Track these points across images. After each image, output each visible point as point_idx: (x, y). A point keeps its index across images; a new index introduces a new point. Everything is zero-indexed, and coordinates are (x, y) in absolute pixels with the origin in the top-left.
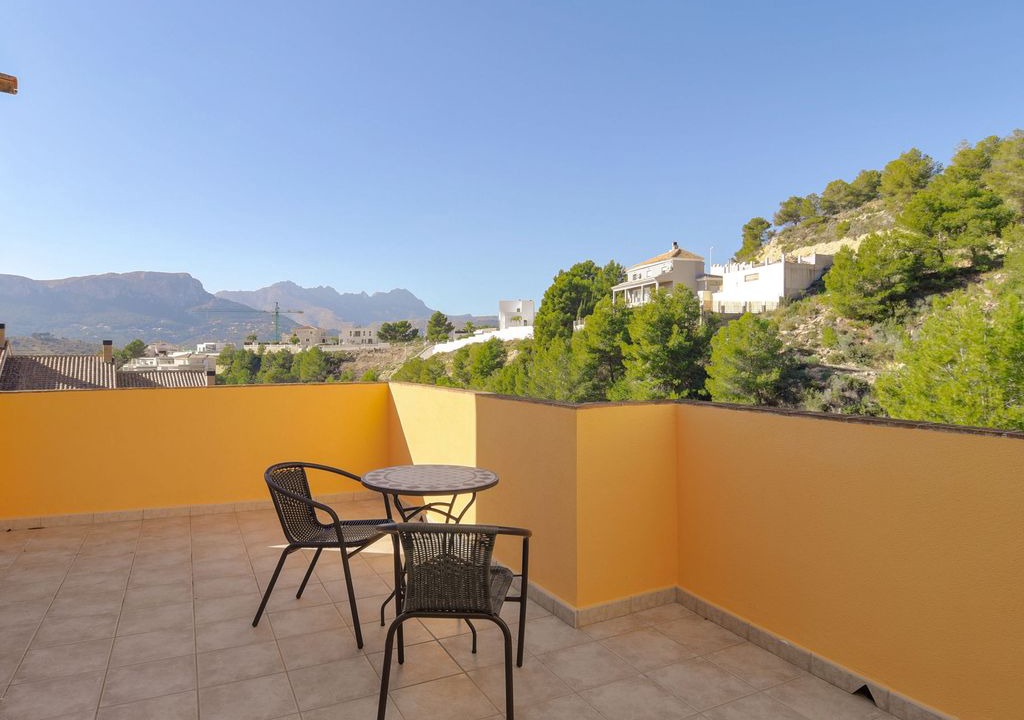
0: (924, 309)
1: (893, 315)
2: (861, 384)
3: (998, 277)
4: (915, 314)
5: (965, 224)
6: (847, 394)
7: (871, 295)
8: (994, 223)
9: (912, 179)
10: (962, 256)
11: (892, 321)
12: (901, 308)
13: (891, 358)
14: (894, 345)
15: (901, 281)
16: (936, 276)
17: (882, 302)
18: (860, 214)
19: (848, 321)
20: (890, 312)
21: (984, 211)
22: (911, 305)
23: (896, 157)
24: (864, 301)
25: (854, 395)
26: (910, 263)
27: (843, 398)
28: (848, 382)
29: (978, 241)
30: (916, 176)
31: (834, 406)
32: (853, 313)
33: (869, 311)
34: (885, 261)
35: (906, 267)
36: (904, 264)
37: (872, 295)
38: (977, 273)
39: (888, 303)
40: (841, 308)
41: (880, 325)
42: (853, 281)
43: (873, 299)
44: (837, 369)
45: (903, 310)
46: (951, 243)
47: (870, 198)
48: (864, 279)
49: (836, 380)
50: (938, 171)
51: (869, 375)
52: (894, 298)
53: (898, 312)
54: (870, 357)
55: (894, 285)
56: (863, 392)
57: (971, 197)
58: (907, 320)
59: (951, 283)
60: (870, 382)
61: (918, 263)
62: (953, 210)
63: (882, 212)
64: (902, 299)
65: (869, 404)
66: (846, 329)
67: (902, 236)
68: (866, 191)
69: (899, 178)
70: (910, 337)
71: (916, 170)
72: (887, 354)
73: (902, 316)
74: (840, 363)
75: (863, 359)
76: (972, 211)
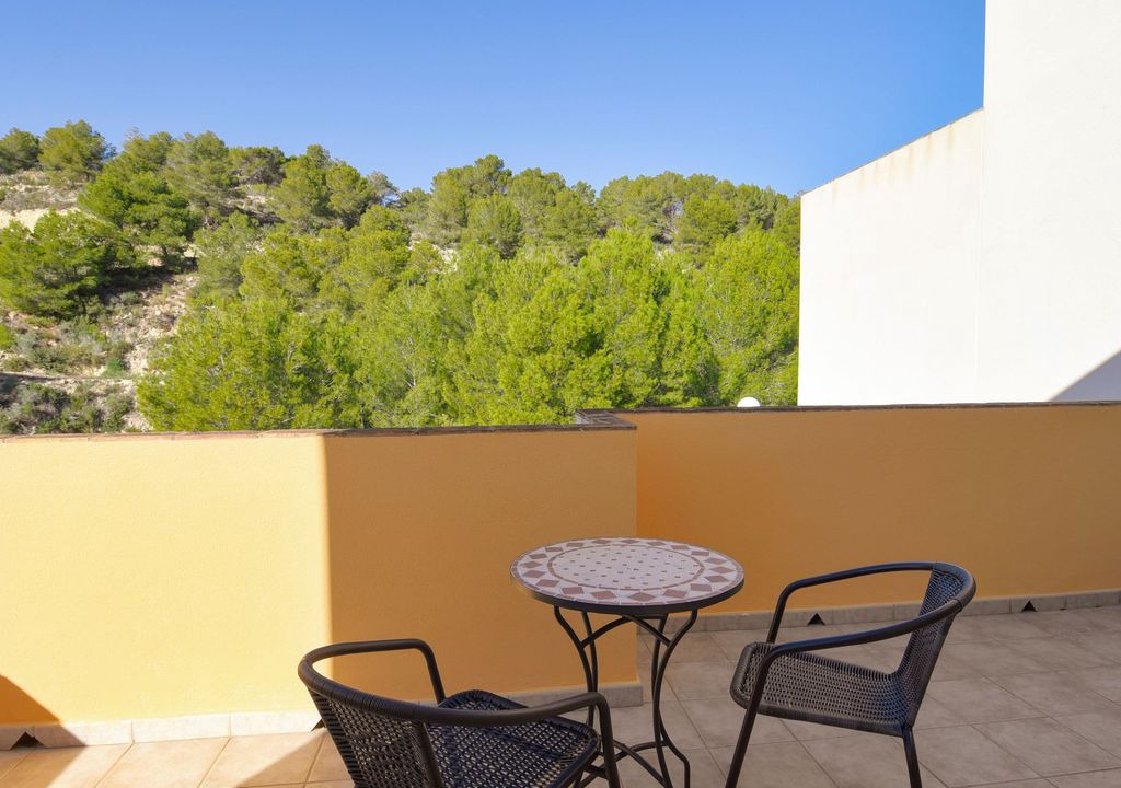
0: (119, 307)
1: (84, 313)
2: (58, 395)
3: (191, 279)
4: (110, 313)
5: (156, 220)
6: (42, 408)
7: (55, 286)
8: (185, 225)
9: (83, 156)
10: (154, 254)
11: (84, 320)
12: (93, 306)
13: (89, 362)
14: (90, 347)
15: (90, 273)
16: (130, 271)
17: (69, 296)
18: (15, 183)
19: (25, 317)
20: (81, 309)
21: (174, 210)
22: (105, 302)
23: (61, 124)
24: (46, 293)
25: (51, 409)
26: (101, 254)
27: (37, 413)
28: (41, 392)
29: (170, 241)
30: (87, 154)
31: (26, 424)
32: (31, 307)
33: (55, 305)
34: (70, 249)
35: (96, 259)
36: (94, 254)
37: (57, 287)
38: (171, 273)
39: (77, 297)
40: (15, 300)
41: (70, 323)
42: (30, 267)
43: (58, 292)
44: (24, 377)
45: (95, 308)
46: (144, 238)
47: (27, 167)
48: (46, 266)
49: (25, 391)
50: (113, 154)
51: (66, 383)
52: (83, 293)
53: (90, 310)
54: (62, 362)
55: (81, 278)
56: (61, 404)
57: (161, 193)
58: (101, 318)
59: (145, 280)
60: (68, 392)
61: (109, 256)
62: (143, 202)
63: (46, 187)
64: (93, 295)
65: (72, 418)
66: (23, 326)
67: (88, 221)
68: (21, 155)
69: (68, 151)
70: (106, 338)
71: (88, 147)
72: (84, 358)
73: (95, 315)
74: (22, 369)
75: (54, 365)
76: (163, 208)
